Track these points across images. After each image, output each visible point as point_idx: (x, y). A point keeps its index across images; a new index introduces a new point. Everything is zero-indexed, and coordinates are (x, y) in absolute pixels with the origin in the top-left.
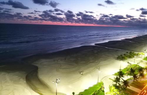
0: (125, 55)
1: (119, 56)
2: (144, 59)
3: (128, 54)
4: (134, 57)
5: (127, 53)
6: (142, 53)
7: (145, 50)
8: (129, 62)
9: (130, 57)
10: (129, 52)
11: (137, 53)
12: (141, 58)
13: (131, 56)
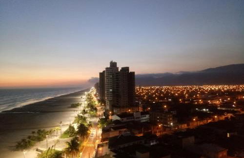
0: (29, 137)
1: (19, 144)
2: (61, 137)
3: (36, 135)
4: (45, 138)
5: (33, 133)
6: (57, 128)
7: (61, 123)
8: (39, 148)
9: (39, 139)
10: (36, 131)
11: (48, 129)
12: (56, 136)
13: (40, 136)
